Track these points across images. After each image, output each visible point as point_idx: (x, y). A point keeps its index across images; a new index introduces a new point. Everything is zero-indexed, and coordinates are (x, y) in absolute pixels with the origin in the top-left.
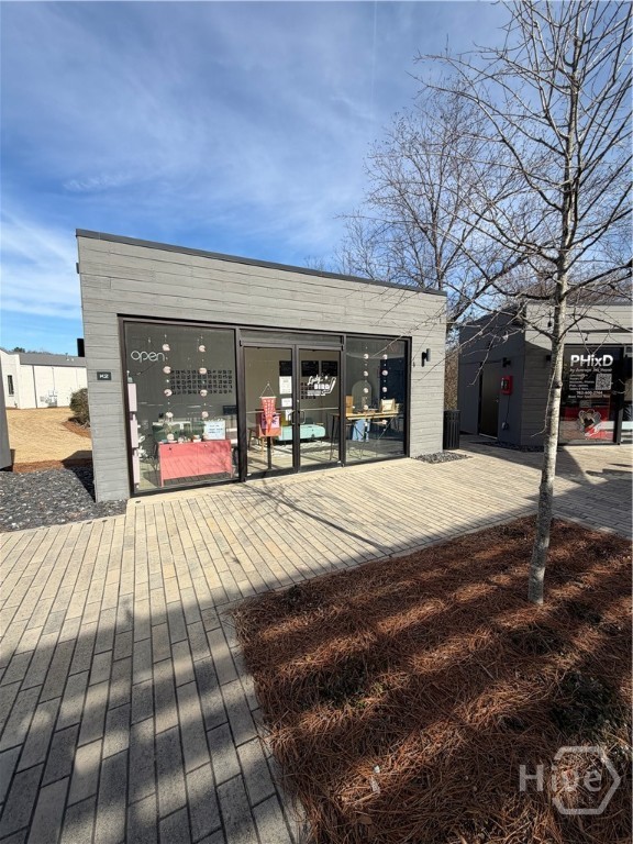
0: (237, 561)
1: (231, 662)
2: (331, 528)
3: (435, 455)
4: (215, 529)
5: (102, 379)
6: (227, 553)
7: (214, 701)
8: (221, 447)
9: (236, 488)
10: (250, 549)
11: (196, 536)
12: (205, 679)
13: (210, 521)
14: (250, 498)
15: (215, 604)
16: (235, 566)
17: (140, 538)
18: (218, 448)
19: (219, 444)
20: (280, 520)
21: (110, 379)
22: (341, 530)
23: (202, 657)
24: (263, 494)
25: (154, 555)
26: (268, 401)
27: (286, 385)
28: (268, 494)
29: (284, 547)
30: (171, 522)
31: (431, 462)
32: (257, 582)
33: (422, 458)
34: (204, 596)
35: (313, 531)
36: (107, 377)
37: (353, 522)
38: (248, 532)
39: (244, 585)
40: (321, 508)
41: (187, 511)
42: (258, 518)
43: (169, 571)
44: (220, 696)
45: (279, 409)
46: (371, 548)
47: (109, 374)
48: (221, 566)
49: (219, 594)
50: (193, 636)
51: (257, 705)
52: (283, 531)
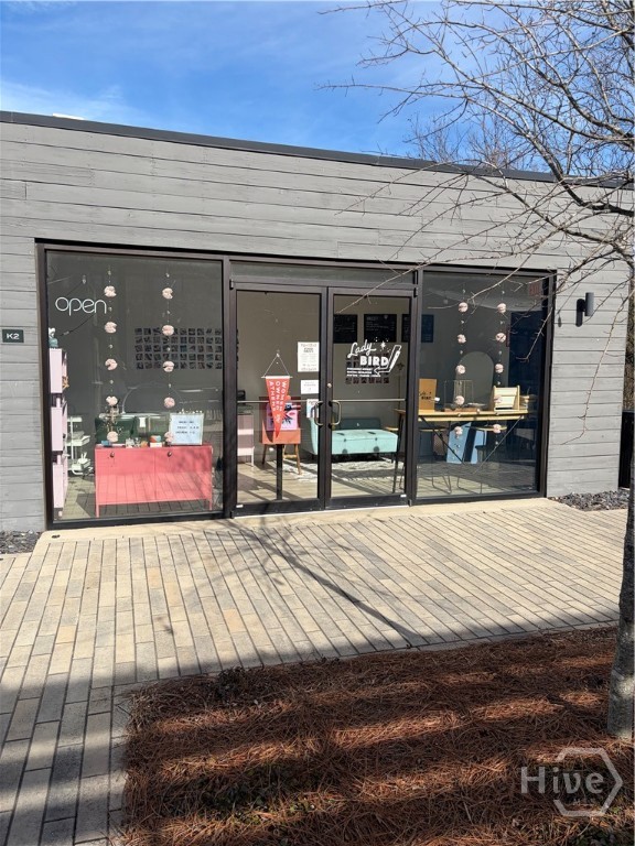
0: (170, 631)
1: (107, 753)
2: (341, 599)
3: (598, 496)
4: (155, 583)
5: (10, 340)
6: (160, 619)
7: (68, 792)
8: (195, 457)
9: (214, 526)
10: (196, 617)
11: (124, 592)
12: (63, 768)
13: (153, 572)
14: (229, 544)
15: (116, 682)
16: (164, 637)
17: (43, 587)
18: (189, 458)
19: (192, 452)
20: (264, 580)
21: (21, 340)
22: (356, 602)
23: (70, 743)
24: (254, 538)
25: (54, 610)
26: (278, 383)
27: (308, 356)
28: (261, 540)
29: (251, 618)
30: (94, 569)
31: (584, 507)
32: (187, 660)
33: (570, 499)
34: (103, 670)
35: (309, 600)
36: (17, 336)
37: (382, 594)
38: (205, 593)
39: (166, 663)
40: (339, 567)
41: (124, 555)
42: (229, 573)
43: (66, 634)
44: (76, 789)
45: (298, 398)
46: (392, 634)
47: (21, 333)
48: (145, 634)
49: (127, 669)
50: (68, 717)
51: (119, 805)
52: (260, 597)
